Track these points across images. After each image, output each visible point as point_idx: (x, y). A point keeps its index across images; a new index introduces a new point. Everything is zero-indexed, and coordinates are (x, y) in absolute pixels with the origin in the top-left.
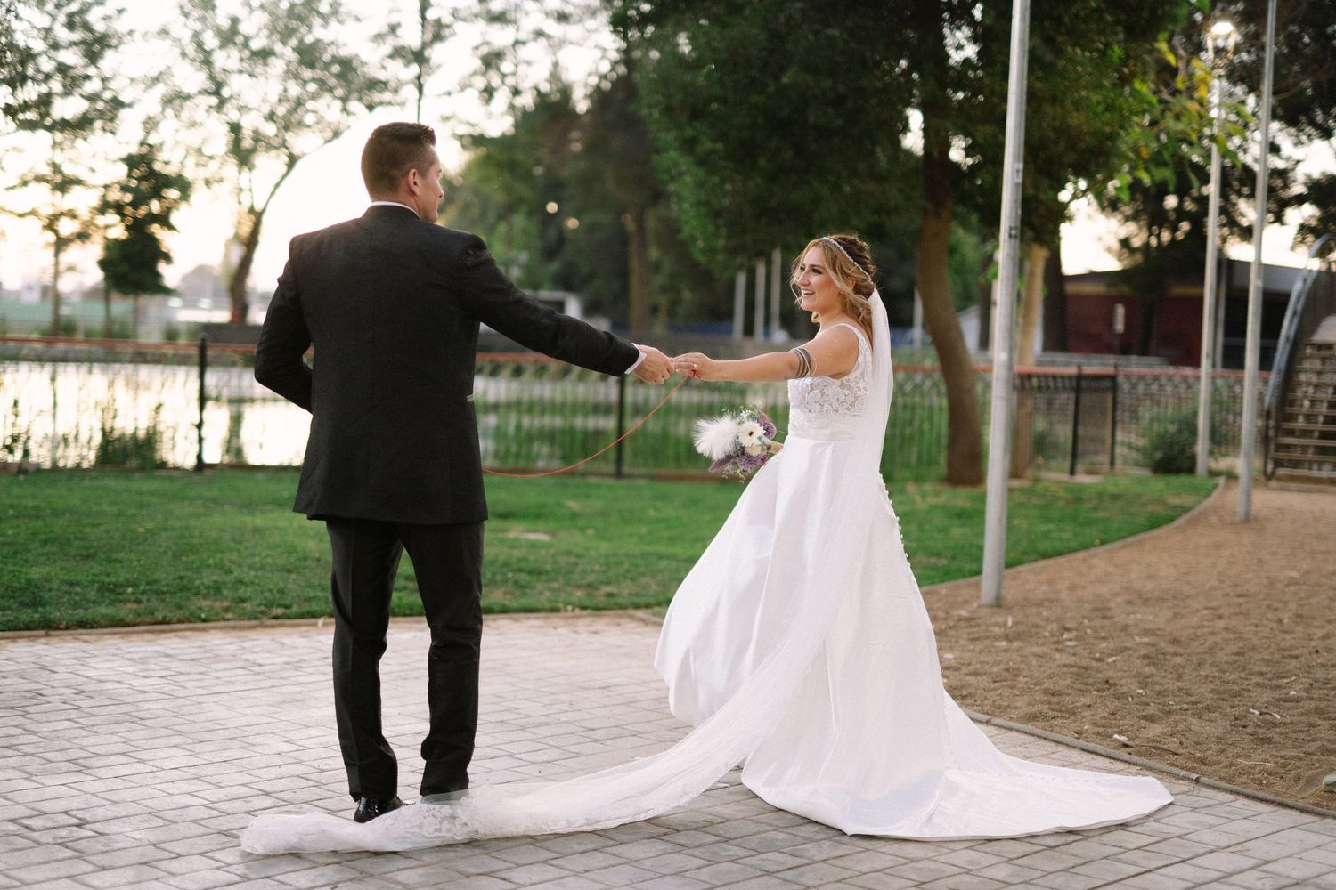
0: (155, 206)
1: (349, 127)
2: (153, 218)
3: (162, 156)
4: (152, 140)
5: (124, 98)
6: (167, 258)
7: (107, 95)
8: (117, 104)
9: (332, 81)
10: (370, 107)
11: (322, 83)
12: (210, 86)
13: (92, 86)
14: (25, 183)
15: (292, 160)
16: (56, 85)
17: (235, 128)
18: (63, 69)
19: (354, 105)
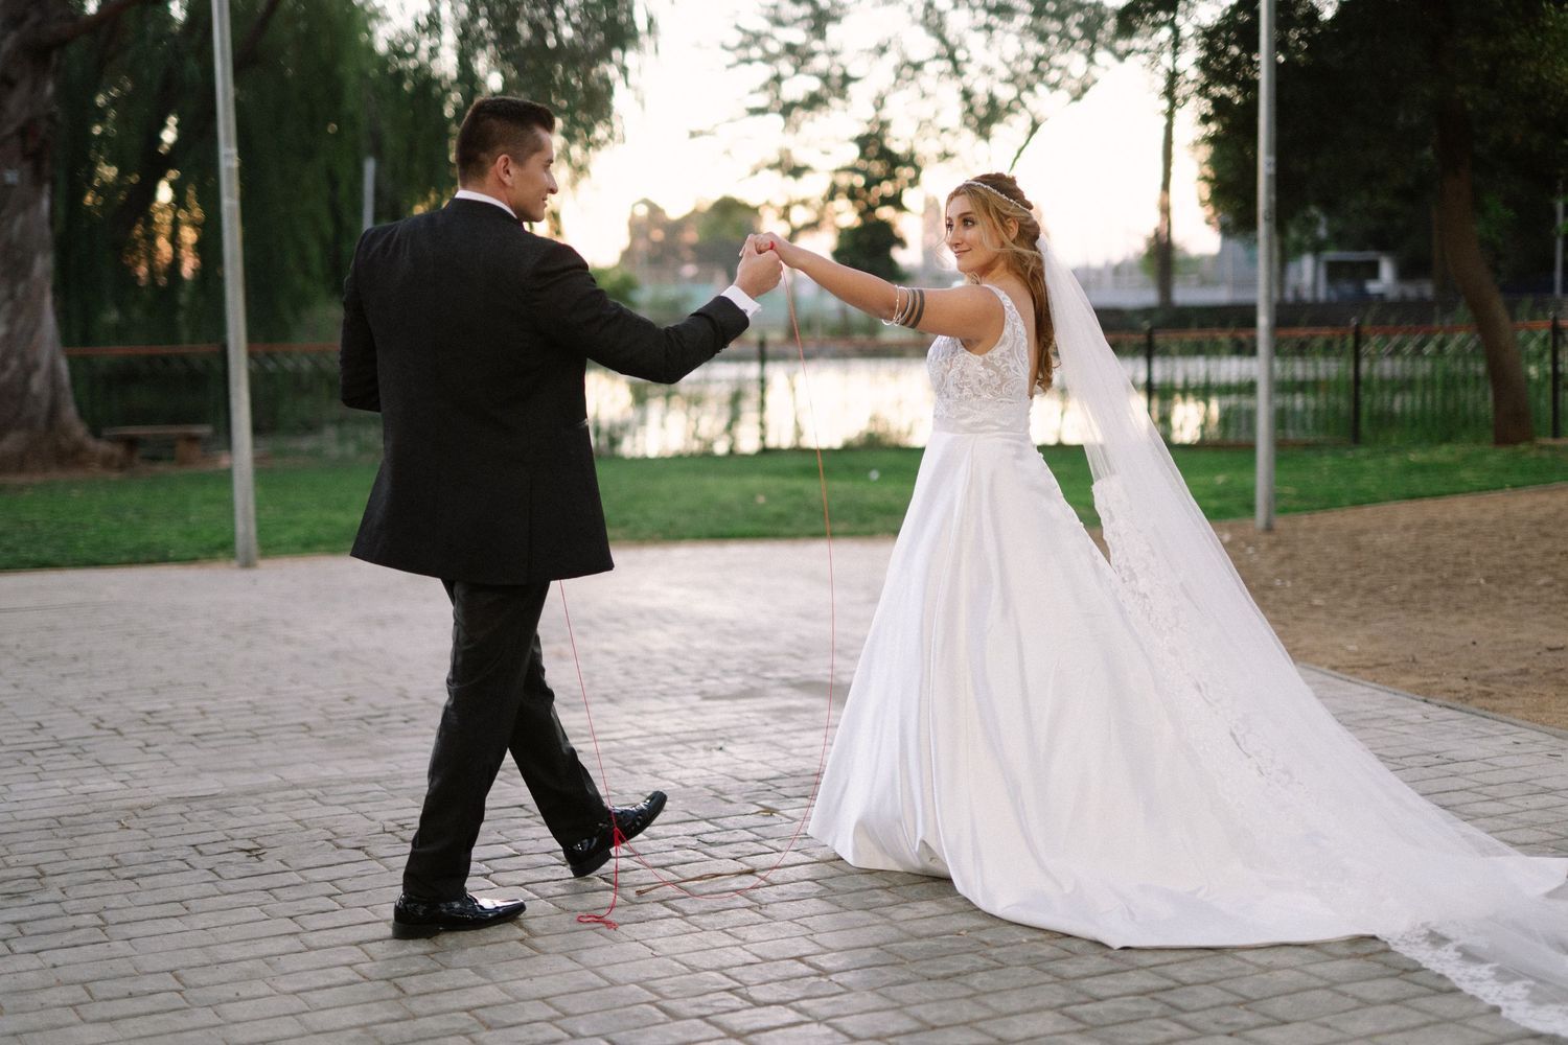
0: (887, 188)
1: (1095, 82)
2: (886, 201)
3: (893, 131)
4: (885, 115)
5: (852, 72)
6: (901, 243)
7: (837, 72)
8: (846, 79)
9: (1076, 32)
10: (1121, 57)
11: (1063, 35)
12: (944, 51)
13: (820, 63)
14: (755, 172)
15: (1035, 126)
16: (785, 67)
17: (967, 95)
18: (790, 49)
19: (1103, 56)
